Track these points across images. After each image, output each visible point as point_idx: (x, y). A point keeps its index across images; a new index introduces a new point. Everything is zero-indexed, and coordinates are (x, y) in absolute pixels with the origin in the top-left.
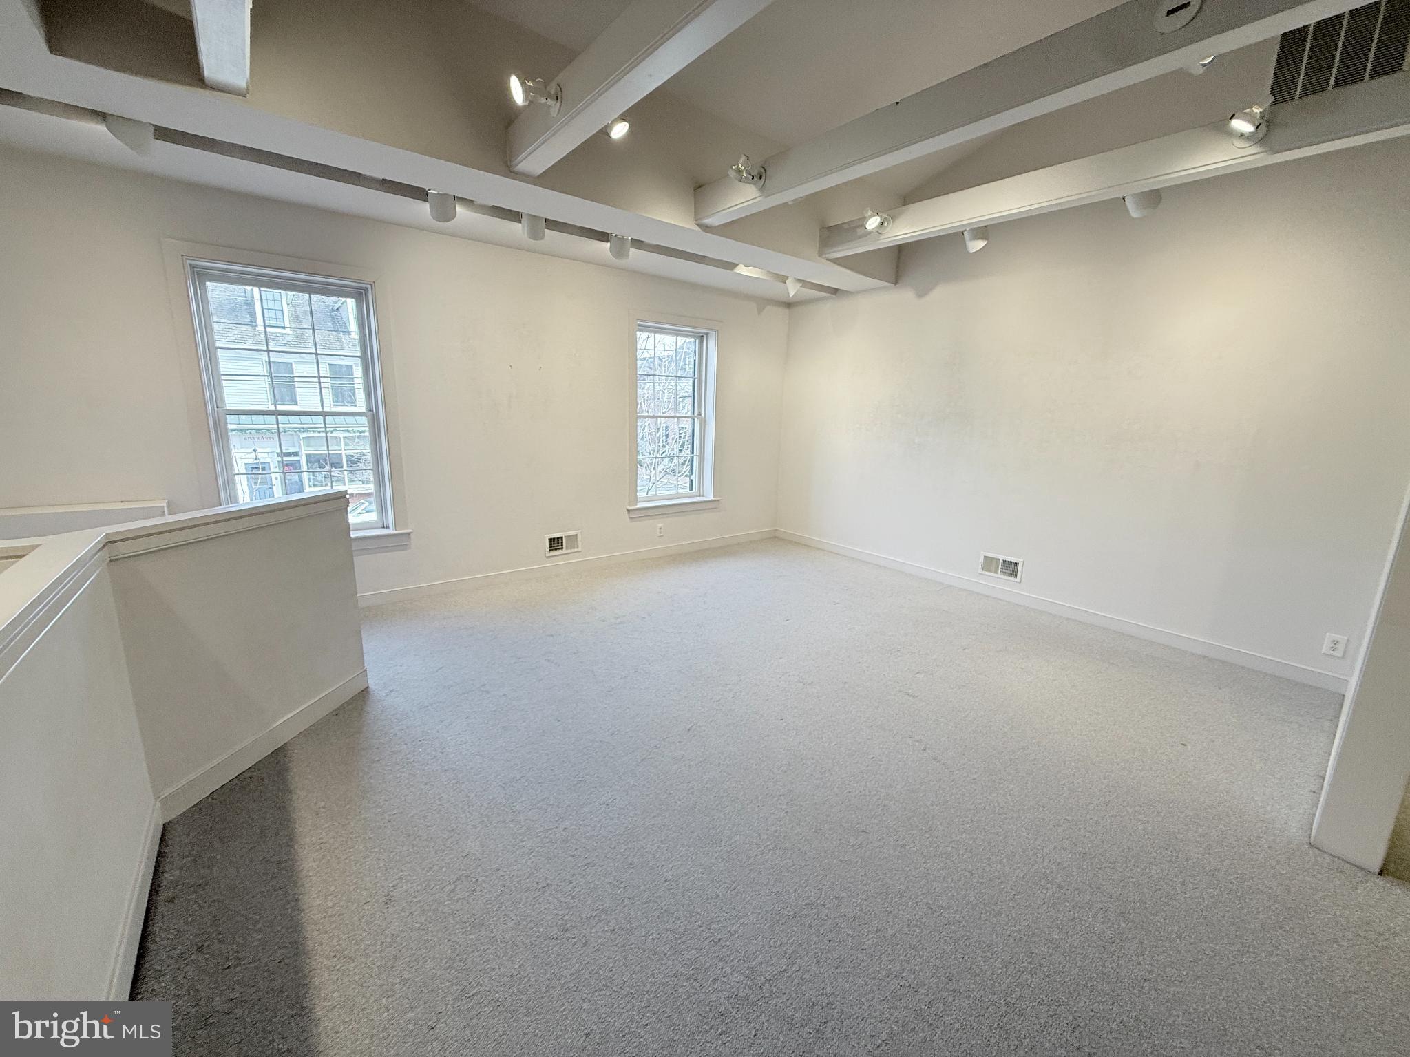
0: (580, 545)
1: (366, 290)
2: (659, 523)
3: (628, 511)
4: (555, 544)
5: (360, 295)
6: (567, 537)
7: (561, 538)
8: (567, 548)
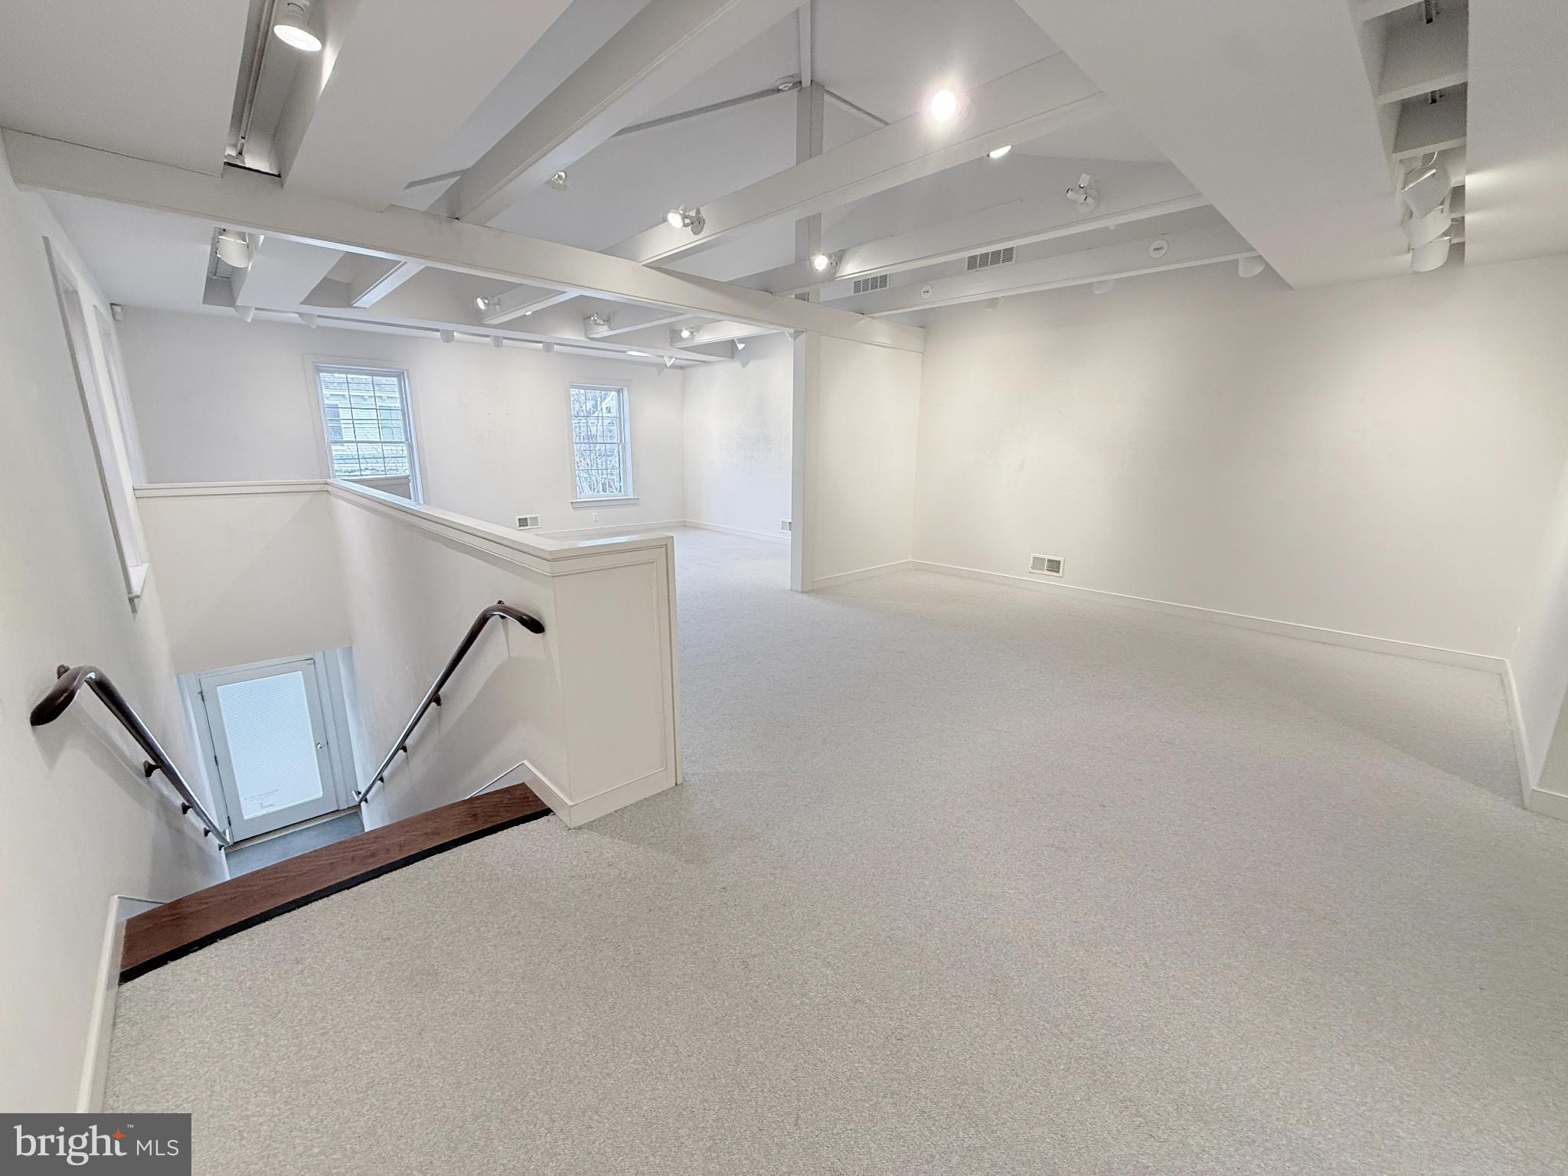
0: (539, 523)
1: (403, 373)
2: (595, 513)
3: (572, 503)
4: (523, 522)
5: (400, 376)
6: (530, 518)
7: (526, 519)
8: (531, 525)
